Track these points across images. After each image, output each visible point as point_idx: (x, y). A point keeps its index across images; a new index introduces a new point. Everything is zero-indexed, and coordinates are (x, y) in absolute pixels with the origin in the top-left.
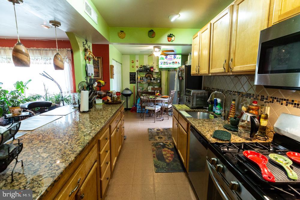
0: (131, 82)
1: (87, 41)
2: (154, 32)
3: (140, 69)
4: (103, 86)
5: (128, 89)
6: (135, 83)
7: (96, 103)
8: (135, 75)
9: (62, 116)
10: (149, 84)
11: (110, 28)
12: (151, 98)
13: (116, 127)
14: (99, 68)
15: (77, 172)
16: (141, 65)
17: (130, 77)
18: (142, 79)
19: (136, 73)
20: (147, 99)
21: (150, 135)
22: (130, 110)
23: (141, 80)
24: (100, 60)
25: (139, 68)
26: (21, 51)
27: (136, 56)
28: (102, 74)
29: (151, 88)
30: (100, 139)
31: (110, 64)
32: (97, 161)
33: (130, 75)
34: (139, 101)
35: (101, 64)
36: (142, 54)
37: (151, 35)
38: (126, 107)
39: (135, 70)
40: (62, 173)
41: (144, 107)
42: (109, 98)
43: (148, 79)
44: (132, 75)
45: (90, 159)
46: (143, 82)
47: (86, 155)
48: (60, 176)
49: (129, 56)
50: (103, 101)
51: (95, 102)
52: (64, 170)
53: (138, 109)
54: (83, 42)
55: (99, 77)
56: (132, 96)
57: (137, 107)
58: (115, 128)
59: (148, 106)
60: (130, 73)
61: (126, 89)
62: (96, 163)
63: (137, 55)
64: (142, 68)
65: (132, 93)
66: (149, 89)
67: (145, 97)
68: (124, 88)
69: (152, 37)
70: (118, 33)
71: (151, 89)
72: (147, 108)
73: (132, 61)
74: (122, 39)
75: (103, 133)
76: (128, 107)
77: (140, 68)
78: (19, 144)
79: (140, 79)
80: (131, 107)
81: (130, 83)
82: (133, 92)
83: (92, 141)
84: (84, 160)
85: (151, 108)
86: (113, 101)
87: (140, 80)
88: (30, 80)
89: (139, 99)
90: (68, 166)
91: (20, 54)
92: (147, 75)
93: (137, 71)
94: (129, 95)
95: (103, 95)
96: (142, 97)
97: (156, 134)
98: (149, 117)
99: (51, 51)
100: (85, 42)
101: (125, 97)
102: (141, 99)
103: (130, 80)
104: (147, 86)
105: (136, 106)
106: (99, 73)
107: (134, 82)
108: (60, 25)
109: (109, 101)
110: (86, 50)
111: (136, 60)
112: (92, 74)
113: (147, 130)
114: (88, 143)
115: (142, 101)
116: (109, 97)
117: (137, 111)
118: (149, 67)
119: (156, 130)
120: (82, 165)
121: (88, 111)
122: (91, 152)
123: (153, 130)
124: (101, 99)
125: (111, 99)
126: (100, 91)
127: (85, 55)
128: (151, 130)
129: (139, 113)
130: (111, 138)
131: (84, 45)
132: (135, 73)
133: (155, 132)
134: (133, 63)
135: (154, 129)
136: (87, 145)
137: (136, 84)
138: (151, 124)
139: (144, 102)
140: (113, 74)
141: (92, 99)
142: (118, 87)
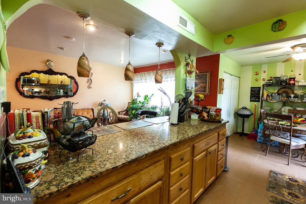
0: (251, 99)
1: (190, 56)
2: (285, 21)
3: (268, 82)
4: (202, 100)
5: (246, 108)
6: (259, 101)
7: (192, 118)
8: (260, 90)
9: (153, 124)
10: (284, 104)
11: (215, 36)
12: (281, 124)
13: (207, 150)
14: (206, 83)
15: (127, 180)
16: (271, 77)
17: (251, 94)
18: (272, 96)
19: (262, 88)
20: (275, 125)
21: (270, 182)
22: (247, 136)
23: (269, 97)
24: (208, 74)
25: (266, 81)
26: (129, 69)
27: (263, 65)
28: (209, 89)
29: (287, 109)
30: (171, 157)
31: (220, 77)
32: (162, 181)
33: (251, 90)
34: (261, 126)
35: (209, 78)
36: (272, 62)
37: (277, 27)
38: (241, 132)
39: (260, 84)
40: (101, 172)
41: (269, 136)
42: (205, 115)
43: (282, 96)
44: (254, 91)
45: (149, 173)
46: (271, 100)
47: (147, 167)
48: (99, 175)
49: (252, 66)
50: (199, 117)
51: (190, 117)
52: (104, 171)
53: (258, 137)
54: (186, 57)
55: (206, 92)
56: (252, 118)
57: (259, 134)
58: (204, 151)
59: (275, 136)
60: (251, 88)
61: (243, 108)
62: (160, 182)
63: (265, 63)
64: (271, 80)
65: (253, 114)
66: (284, 111)
67: (271, 122)
68: (241, 107)
69: (279, 31)
70: (224, 39)
71: (287, 111)
72: (272, 138)
73: (256, 72)
74: (230, 44)
75: (179, 152)
76: (245, 132)
77: (268, 80)
78: (93, 135)
79: (267, 95)
80: (249, 133)
81: (251, 101)
82: (253, 112)
83: (152, 154)
84: (141, 172)
85: (282, 141)
86: (210, 119)
87: (267, 97)
88: (153, 94)
89: (262, 124)
90: (111, 169)
91: (128, 71)
92: (282, 90)
93: (263, 85)
94: (248, 116)
95: (200, 111)
96: (266, 121)
97: (285, 185)
98: (280, 153)
99: (169, 71)
100: (188, 57)
101: (240, 117)
102: (264, 123)
103: (251, 97)
104: (281, 107)
105: (257, 132)
106: (206, 88)
107: (257, 100)
108: (163, 45)
109: (205, 117)
110: (187, 64)
111: (263, 70)
112: (192, 88)
113: (268, 173)
114: (146, 155)
115: (266, 127)
116: (205, 113)
117: (258, 140)
118: (286, 79)
119: (287, 177)
120: (136, 175)
121: (176, 124)
122: (152, 166)
123: (279, 176)
124: (198, 114)
125: (208, 116)
126: (198, 105)
127: (186, 69)
128: (277, 174)
129: (260, 142)
130: (194, 161)
131: (186, 59)
132: (260, 88)
133: (283, 180)
134: (257, 74)
135: (282, 175)
136: (143, 156)
137: (260, 103)
138: (279, 165)
139: (268, 129)
140: (222, 89)
141: (184, 113)
142: (231, 105)
